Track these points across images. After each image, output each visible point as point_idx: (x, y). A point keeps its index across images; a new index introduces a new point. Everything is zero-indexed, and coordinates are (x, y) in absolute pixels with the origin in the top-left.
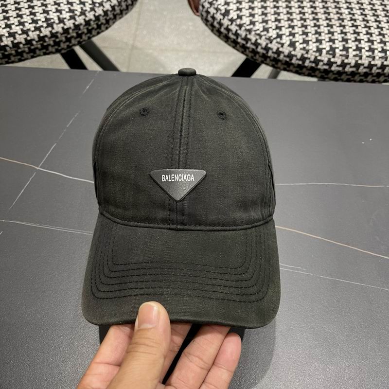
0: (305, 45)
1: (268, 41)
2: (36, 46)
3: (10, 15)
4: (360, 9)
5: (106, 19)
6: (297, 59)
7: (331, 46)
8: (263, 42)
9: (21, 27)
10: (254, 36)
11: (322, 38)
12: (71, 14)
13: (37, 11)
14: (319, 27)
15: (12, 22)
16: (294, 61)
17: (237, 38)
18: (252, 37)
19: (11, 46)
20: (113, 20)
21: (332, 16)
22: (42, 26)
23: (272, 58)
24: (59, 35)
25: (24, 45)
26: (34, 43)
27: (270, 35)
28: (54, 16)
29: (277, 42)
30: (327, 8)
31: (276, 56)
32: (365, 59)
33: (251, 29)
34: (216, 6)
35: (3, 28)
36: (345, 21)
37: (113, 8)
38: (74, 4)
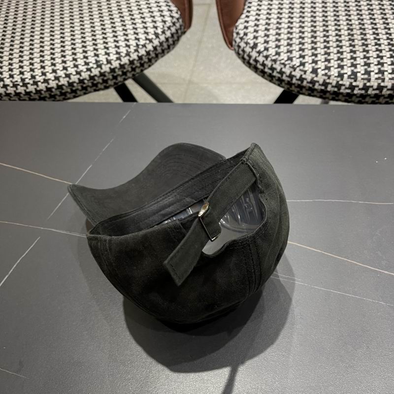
0: (327, 71)
1: (292, 70)
2: (87, 84)
3: (67, 59)
4: (387, 33)
5: (148, 58)
6: (320, 85)
8: (287, 70)
9: (76, 69)
10: (280, 66)
11: (345, 63)
12: (118, 56)
13: (89, 55)
14: (342, 53)
15: (68, 65)
16: (317, 86)
17: (264, 68)
18: (278, 67)
19: (67, 85)
20: (154, 58)
21: (356, 42)
22: (92, 67)
23: (296, 85)
24: (107, 74)
25: (77, 84)
26: (86, 81)
27: (294, 63)
28: (103, 59)
29: (300, 70)
30: (353, 35)
31: (299, 82)
32: (388, 82)
33: (277, 59)
34: (246, 40)
35: (61, 71)
36: (370, 46)
37: (155, 48)
38: (121, 48)
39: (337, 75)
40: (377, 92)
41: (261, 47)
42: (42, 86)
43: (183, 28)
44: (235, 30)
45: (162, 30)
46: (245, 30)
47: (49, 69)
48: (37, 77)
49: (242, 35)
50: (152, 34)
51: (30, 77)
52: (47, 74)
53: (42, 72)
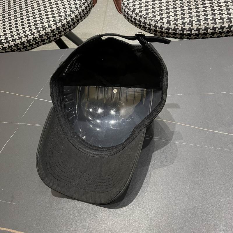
1: (156, 23)
2: (38, 41)
3: (25, 26)
5: (73, 23)
7: (190, 20)
8: (153, 23)
9: (31, 32)
11: (185, 16)
12: (55, 22)
13: (38, 23)
14: (184, 10)
15: (26, 30)
16: (170, 31)
17: (140, 23)
18: (148, 21)
19: (26, 42)
20: (77, 22)
21: (191, 3)
22: (40, 30)
23: (159, 31)
24: (49, 34)
25: (32, 40)
26: (37, 39)
27: (156, 19)
28: (46, 24)
29: (160, 22)
32: (211, 25)
33: (147, 17)
34: (128, 7)
35: (22, 33)
36: (199, 5)
37: (76, 16)
38: (56, 17)
39: (181, 23)
40: (205, 31)
41: (137, 11)
42: (12, 44)
43: (92, 3)
44: (122, 2)
45: (79, 5)
46: (128, 1)
47: (15, 33)
48: (8, 38)
49: (126, 5)
50: (74, 8)
51: (4, 39)
52: (14, 36)
53: (11, 35)
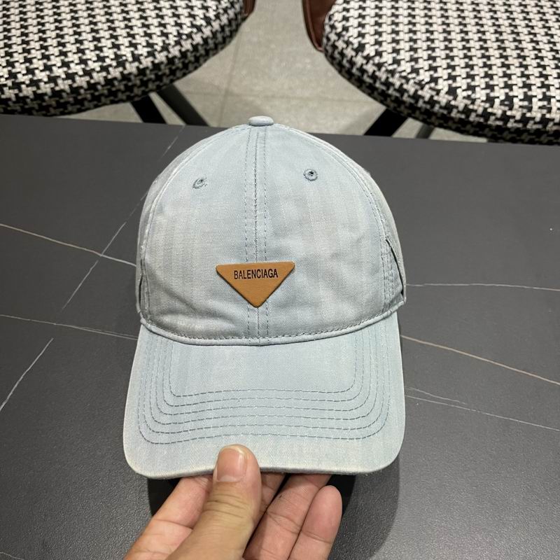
0: (470, 93)
1: (418, 87)
2: (101, 92)
3: (69, 49)
4: (549, 42)
5: (195, 56)
6: (459, 112)
7: (507, 94)
8: (411, 88)
9: (83, 66)
10: (399, 80)
11: (495, 82)
12: (149, 49)
13: (104, 45)
14: (490, 67)
15: (70, 59)
16: (454, 114)
17: (375, 82)
18: (396, 81)
19: (69, 91)
20: (204, 56)
21: (509, 52)
22: (110, 66)
23: (423, 110)
24: (132, 77)
25: (86, 90)
26: (99, 87)
27: (420, 78)
28: (126, 52)
29: (431, 88)
30: (503, 41)
31: (428, 107)
32: (556, 113)
33: (395, 69)
34: (346, 38)
35: (59, 67)
36: (528, 59)
37: (205, 40)
38: (154, 36)
39: (484, 98)
41: (370, 50)
42: (27, 91)
43: (243, 11)
44: (327, 21)
45: (215, 13)
46: (344, 23)
47: (38, 64)
48: (19, 76)
49: (339, 30)
50: (201, 19)
51: (6, 76)
52: (37, 72)
53: (27, 68)
